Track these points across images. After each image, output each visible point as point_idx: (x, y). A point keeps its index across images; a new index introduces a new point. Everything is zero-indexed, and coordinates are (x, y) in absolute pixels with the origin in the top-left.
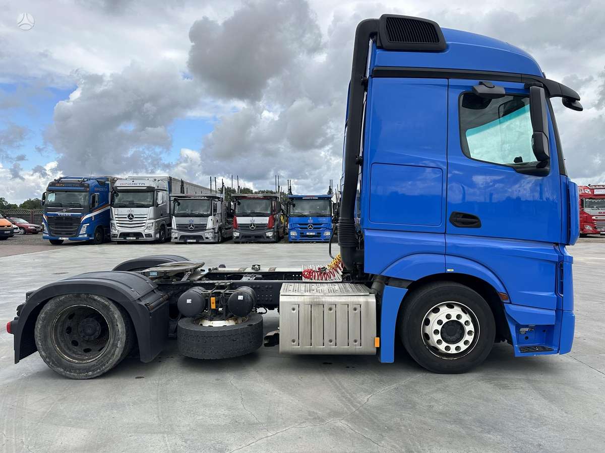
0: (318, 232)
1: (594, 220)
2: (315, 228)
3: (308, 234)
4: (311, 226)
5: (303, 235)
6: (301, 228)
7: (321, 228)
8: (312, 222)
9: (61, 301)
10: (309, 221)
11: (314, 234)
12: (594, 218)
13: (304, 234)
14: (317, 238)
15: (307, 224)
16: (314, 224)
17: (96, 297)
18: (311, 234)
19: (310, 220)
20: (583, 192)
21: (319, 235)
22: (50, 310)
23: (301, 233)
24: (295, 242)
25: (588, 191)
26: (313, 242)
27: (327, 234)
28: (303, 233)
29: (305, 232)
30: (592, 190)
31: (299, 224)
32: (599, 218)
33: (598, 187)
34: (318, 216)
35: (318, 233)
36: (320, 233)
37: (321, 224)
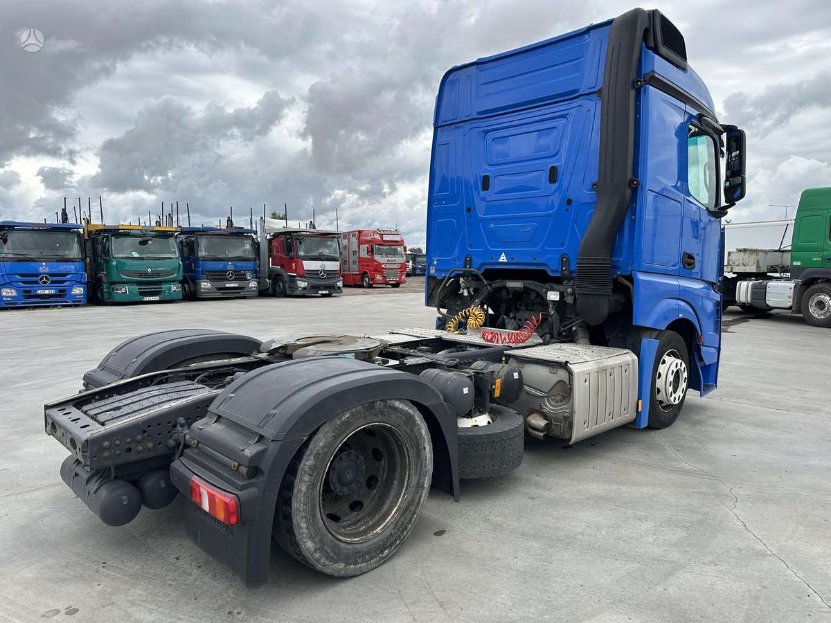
0: (61, 288)
1: (384, 268)
2: (53, 282)
3: (39, 292)
4: (47, 278)
5: (29, 295)
6: (24, 282)
7: (65, 281)
8: (47, 270)
9: (343, 423)
10: (41, 270)
11: (52, 292)
12: (383, 266)
13: (32, 294)
14: (58, 299)
15: (37, 275)
16: (52, 275)
17: (397, 404)
18: (47, 292)
19: (44, 268)
20: (373, 237)
21: (62, 294)
22: (324, 447)
23: (25, 292)
24: (13, 309)
25: (377, 237)
26: (55, 306)
27: (78, 292)
28: (30, 292)
29: (33, 291)
30: (381, 235)
31: (21, 275)
32: (388, 266)
33: (386, 232)
34: (58, 261)
35: (60, 291)
36: (64, 291)
37: (65, 275)
